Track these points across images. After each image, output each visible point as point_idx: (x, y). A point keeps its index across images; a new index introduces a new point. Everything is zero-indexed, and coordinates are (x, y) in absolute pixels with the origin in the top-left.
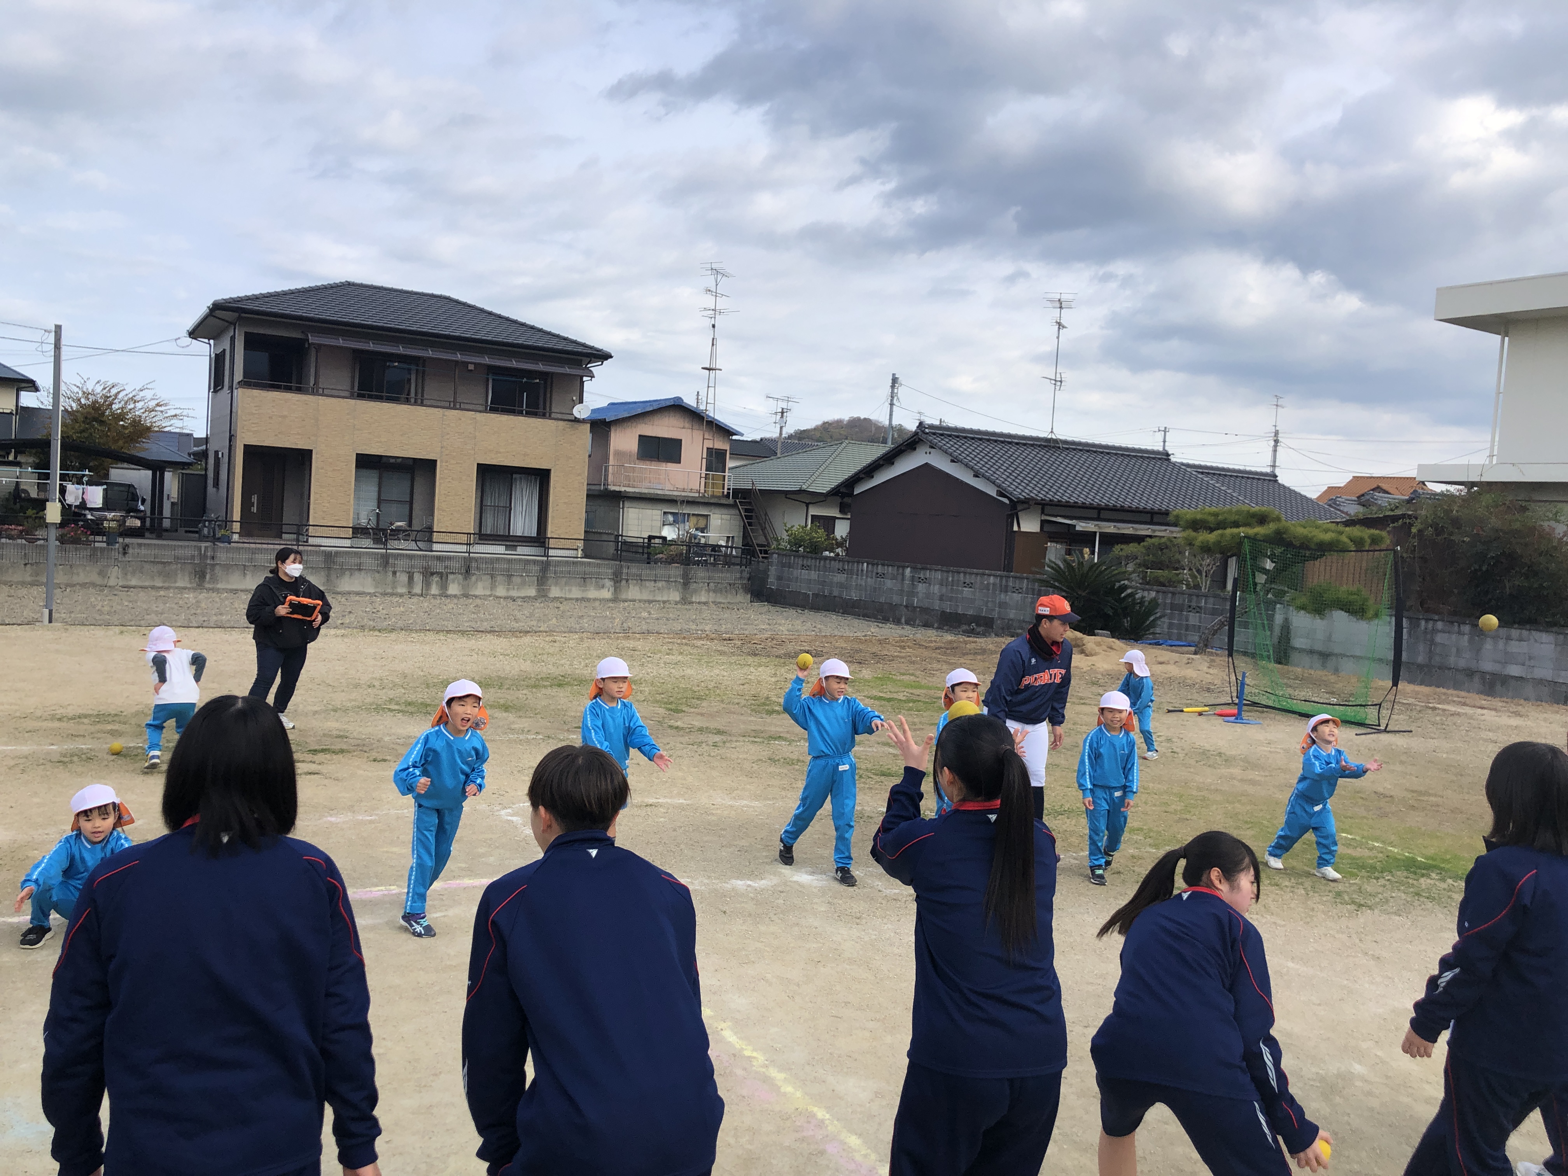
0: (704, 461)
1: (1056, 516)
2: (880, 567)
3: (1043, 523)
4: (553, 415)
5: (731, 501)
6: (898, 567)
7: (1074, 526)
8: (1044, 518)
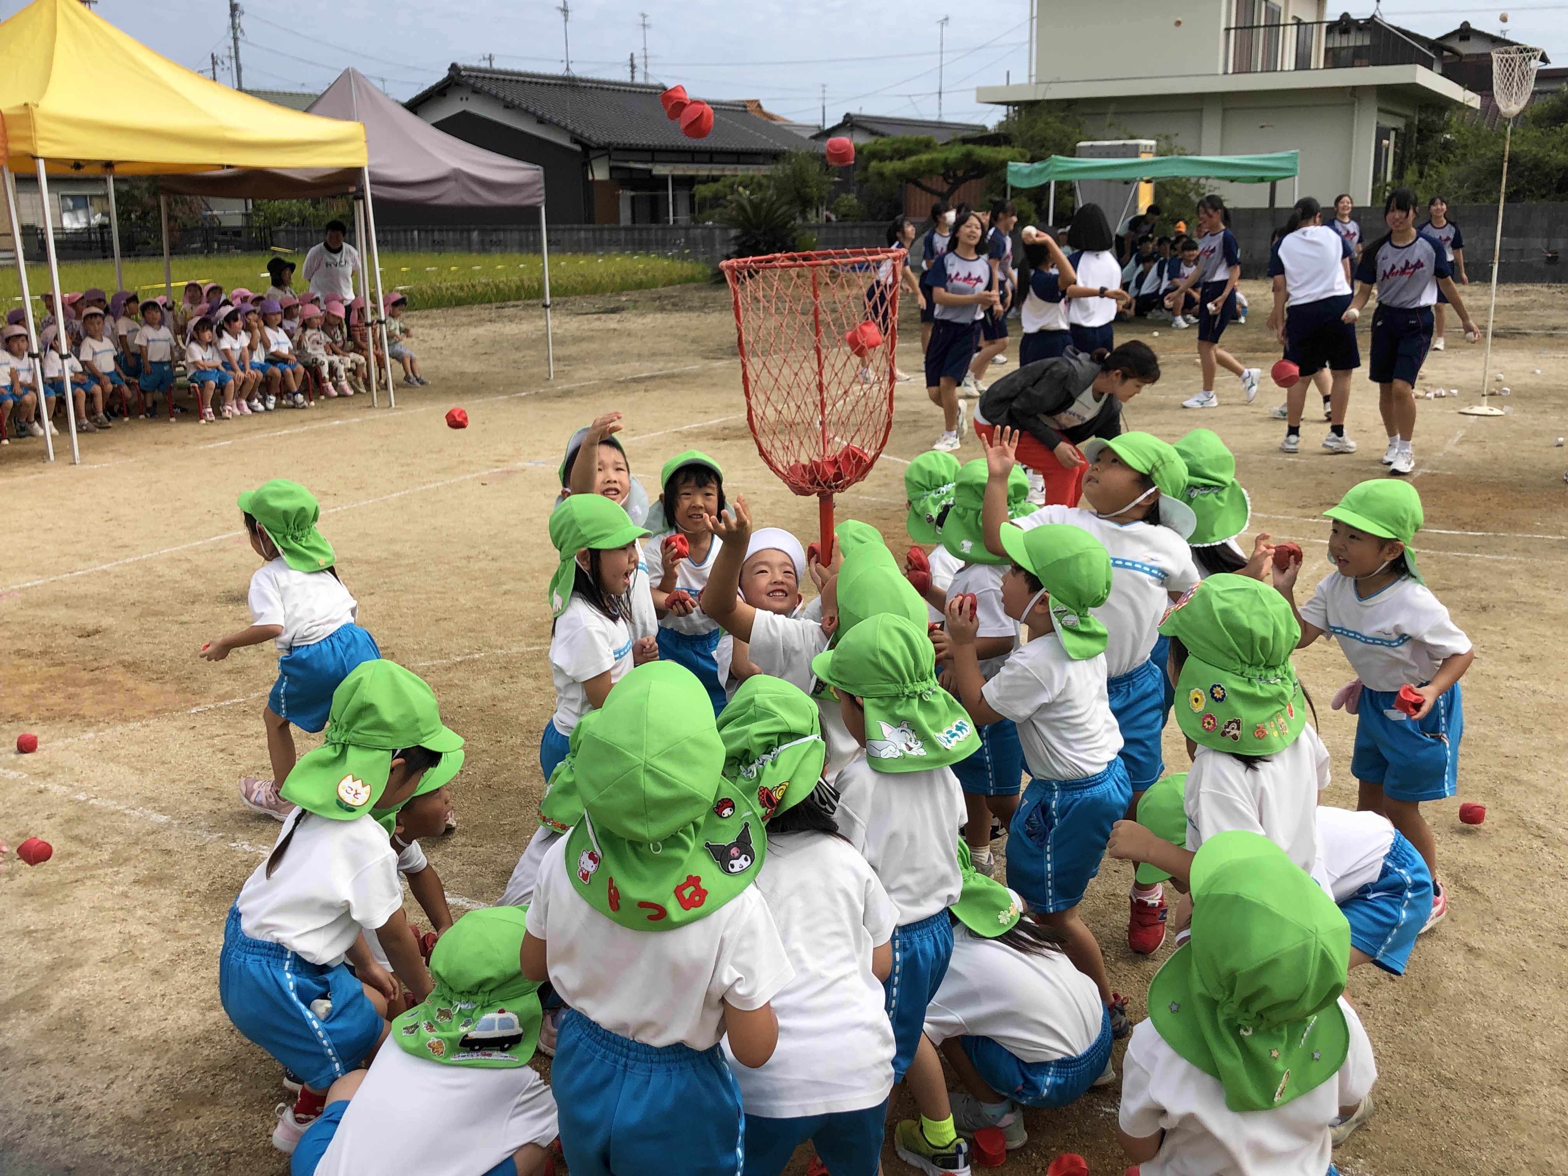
1: (627, 161)
3: (612, 169)
7: (650, 171)
8: (612, 164)
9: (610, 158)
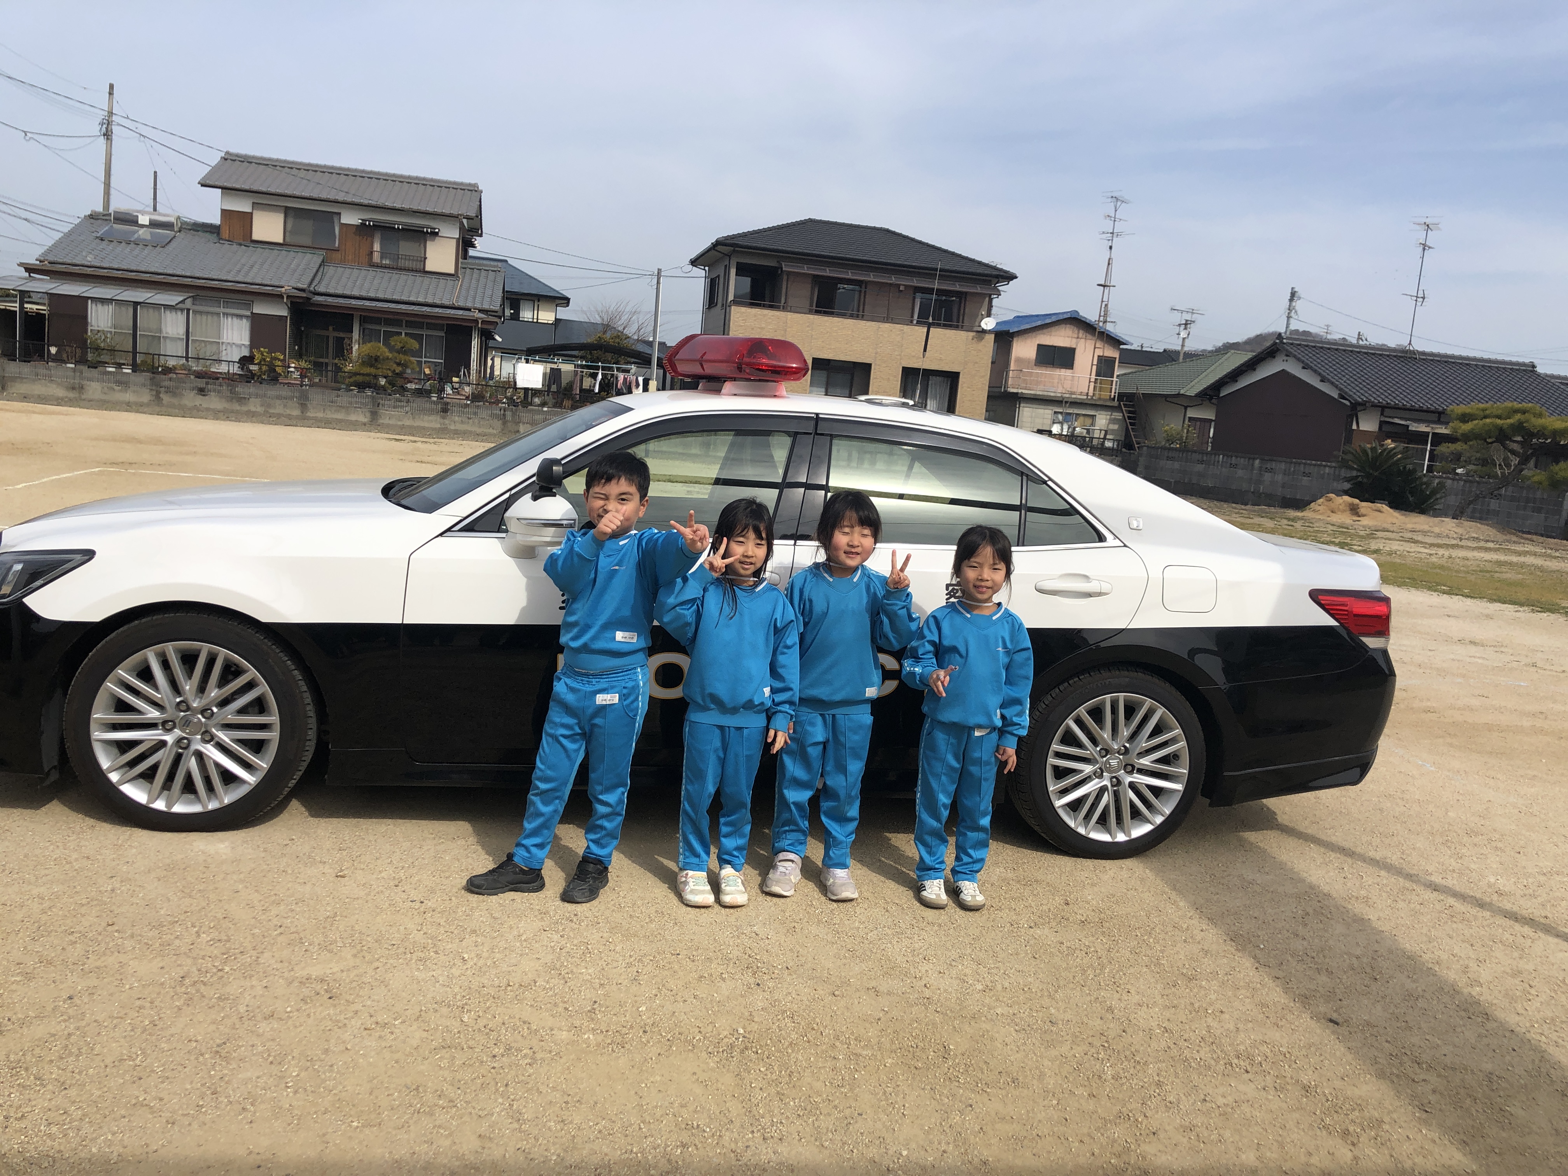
0: (1095, 367)
1: (1393, 418)
2: (1232, 458)
3: (1382, 423)
4: (964, 327)
5: (1116, 403)
6: (1249, 459)
7: (1408, 426)
8: (1383, 419)
9: (1382, 414)
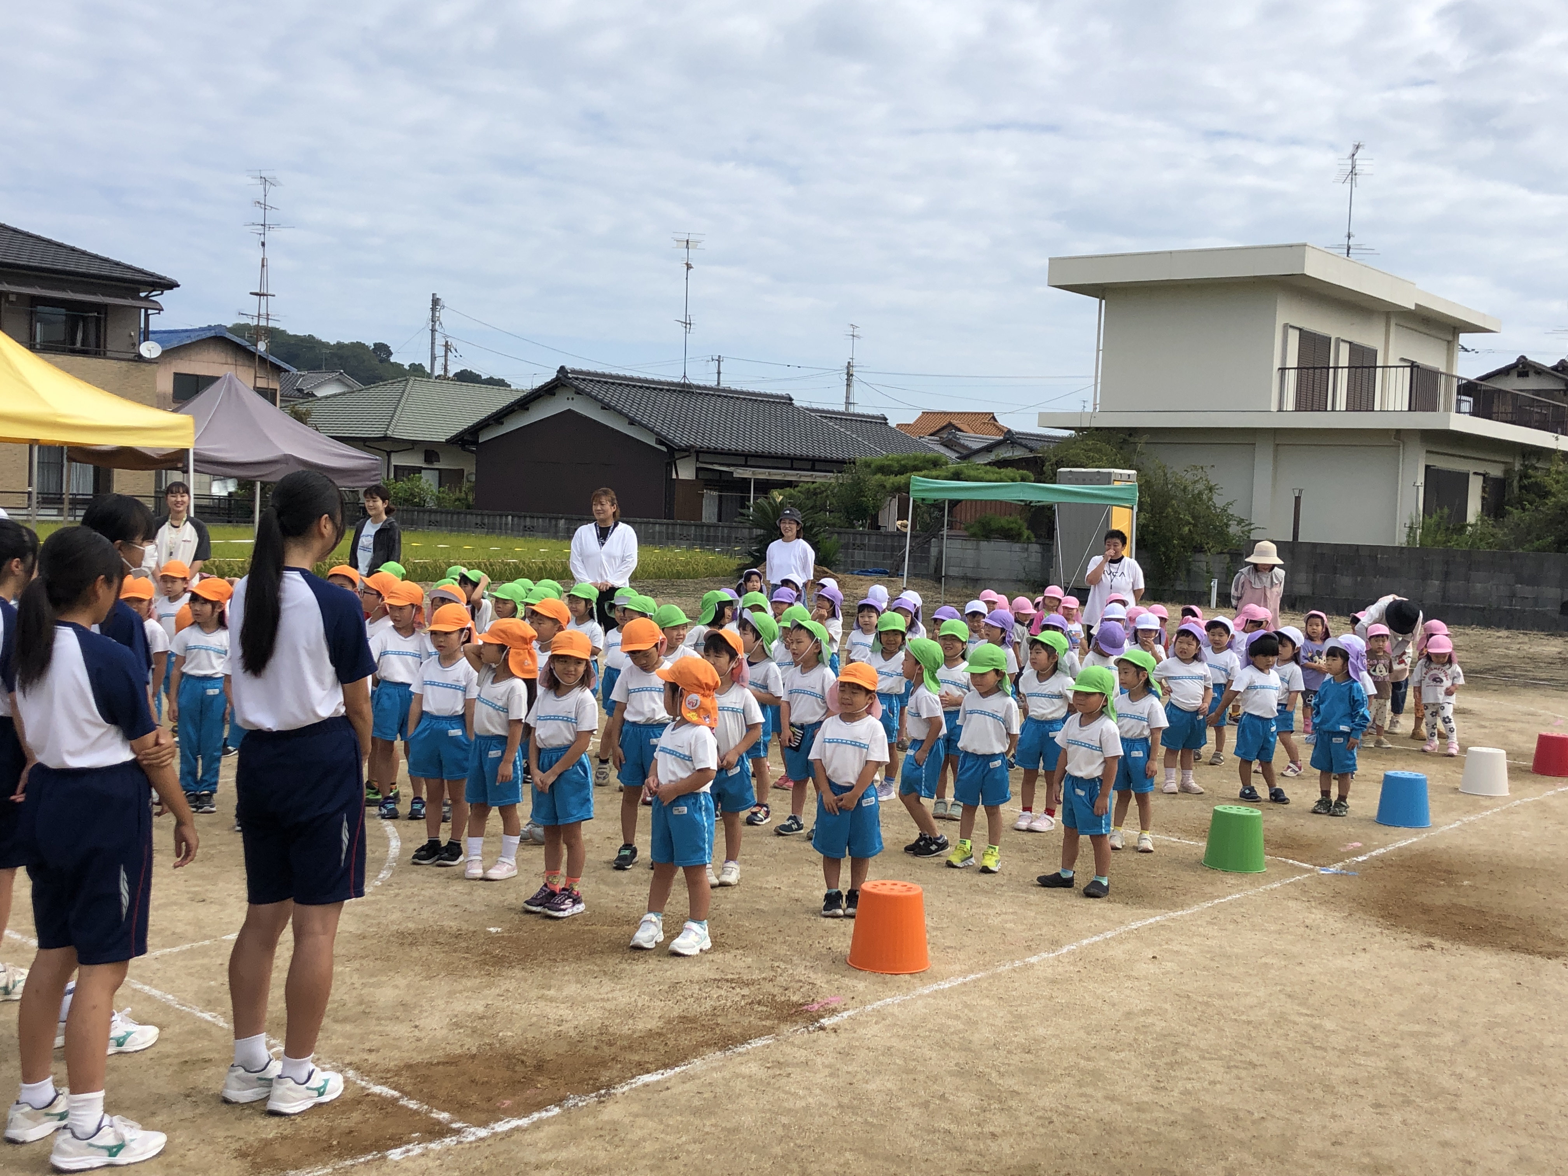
1: (712, 463)
2: (528, 519)
3: (698, 470)
4: (109, 354)
6: (550, 519)
7: (731, 473)
8: (698, 465)
9: (697, 460)
